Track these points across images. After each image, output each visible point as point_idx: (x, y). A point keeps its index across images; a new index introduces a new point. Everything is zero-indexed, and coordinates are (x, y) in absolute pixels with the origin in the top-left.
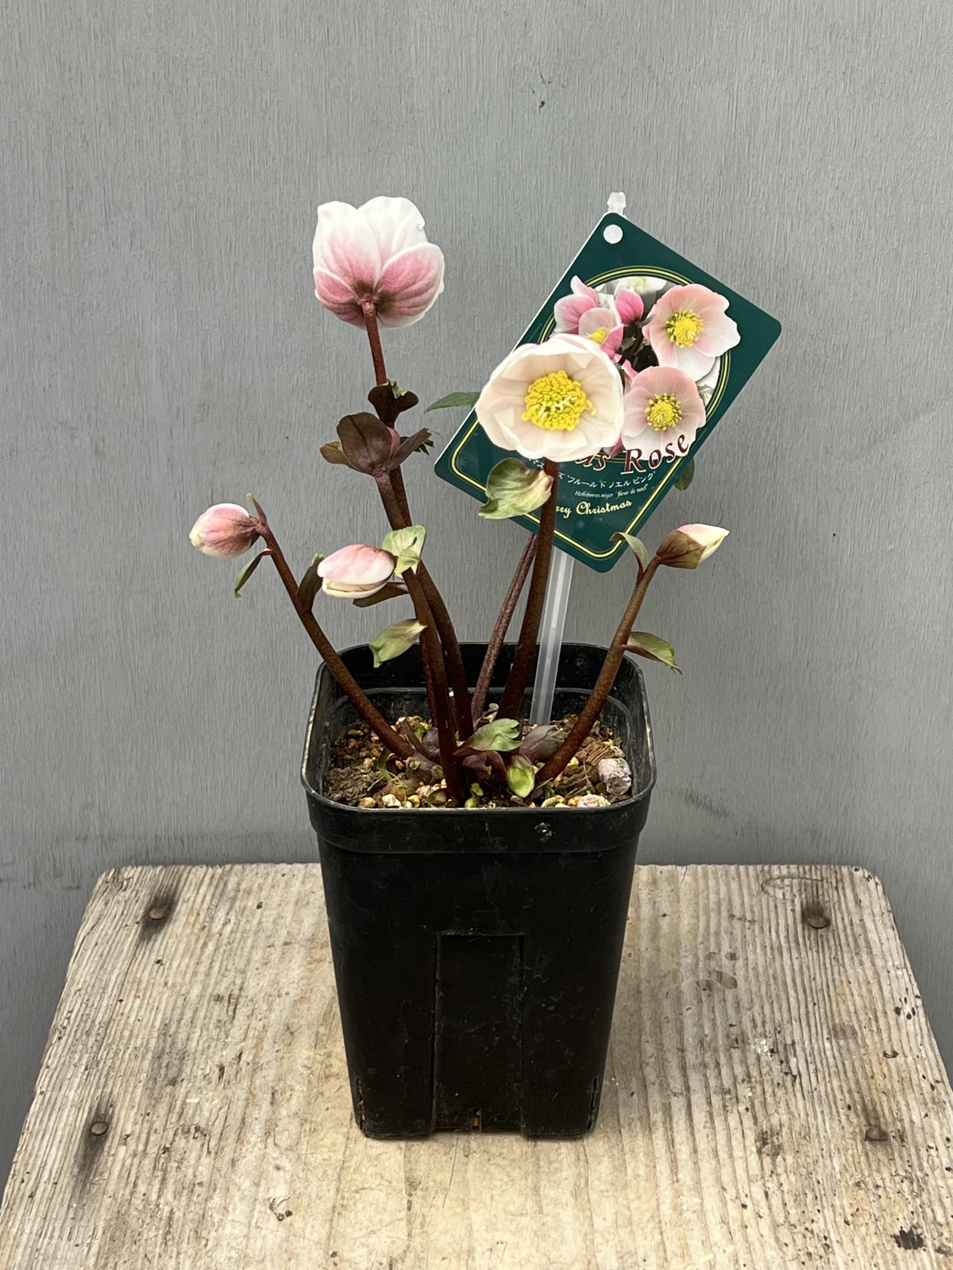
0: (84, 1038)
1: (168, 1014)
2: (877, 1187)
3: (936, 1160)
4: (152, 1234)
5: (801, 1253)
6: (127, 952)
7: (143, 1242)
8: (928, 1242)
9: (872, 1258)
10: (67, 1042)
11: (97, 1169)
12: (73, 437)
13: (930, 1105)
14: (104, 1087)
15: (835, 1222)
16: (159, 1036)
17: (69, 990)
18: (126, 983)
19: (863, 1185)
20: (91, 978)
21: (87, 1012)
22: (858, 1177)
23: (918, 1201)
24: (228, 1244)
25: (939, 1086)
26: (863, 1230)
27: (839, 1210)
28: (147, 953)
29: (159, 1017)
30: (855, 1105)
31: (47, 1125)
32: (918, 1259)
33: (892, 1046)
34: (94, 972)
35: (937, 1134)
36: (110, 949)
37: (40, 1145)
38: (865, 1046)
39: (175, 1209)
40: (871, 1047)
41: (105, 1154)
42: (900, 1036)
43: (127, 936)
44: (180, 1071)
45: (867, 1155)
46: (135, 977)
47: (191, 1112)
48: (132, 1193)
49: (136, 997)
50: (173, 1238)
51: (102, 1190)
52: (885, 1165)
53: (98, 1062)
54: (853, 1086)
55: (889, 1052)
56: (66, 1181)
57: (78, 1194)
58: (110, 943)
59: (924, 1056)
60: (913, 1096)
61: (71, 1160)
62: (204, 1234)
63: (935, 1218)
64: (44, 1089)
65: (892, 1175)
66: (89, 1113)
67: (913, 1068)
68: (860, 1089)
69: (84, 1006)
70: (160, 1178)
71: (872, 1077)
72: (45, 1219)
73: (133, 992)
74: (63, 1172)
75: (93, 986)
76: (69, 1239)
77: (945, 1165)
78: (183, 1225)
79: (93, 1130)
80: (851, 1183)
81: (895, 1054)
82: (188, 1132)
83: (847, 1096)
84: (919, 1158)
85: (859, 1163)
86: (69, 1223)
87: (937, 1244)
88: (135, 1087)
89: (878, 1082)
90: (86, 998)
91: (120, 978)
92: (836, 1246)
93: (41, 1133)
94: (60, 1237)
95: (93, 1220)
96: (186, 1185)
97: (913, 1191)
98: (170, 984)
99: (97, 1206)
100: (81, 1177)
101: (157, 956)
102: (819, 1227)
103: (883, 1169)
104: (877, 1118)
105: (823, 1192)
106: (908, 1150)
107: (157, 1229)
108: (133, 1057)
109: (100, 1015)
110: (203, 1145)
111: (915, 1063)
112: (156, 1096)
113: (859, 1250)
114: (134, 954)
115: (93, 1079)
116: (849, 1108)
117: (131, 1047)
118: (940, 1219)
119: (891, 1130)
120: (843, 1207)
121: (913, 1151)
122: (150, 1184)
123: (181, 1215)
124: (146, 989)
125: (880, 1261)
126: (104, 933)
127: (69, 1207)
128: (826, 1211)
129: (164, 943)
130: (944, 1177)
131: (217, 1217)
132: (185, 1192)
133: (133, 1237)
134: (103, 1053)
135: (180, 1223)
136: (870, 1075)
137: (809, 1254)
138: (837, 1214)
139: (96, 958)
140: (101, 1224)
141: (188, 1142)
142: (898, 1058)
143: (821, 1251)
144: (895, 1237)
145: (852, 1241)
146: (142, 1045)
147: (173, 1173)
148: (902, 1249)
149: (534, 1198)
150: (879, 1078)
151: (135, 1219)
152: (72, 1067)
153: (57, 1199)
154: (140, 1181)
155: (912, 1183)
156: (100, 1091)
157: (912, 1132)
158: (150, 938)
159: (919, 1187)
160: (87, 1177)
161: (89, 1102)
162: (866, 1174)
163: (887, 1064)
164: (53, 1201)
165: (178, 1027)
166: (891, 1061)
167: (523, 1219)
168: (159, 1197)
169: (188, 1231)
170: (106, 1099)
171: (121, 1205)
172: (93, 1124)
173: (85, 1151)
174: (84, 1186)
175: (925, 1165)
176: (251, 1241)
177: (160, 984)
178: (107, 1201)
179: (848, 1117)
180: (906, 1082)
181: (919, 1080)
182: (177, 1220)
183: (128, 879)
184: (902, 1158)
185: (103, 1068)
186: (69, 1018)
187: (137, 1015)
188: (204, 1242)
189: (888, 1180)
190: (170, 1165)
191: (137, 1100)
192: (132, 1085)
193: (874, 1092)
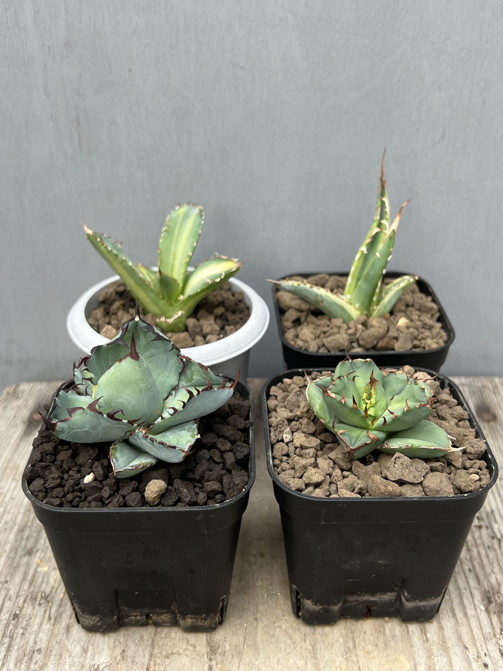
6: (14, 445)
18: (8, 469)
28: (27, 445)
43: (15, 432)
47: (40, 580)
70: (6, 646)
82: (36, 599)
96: (27, 652)
110: (45, 612)
112: (15, 564)
114: (18, 446)
132: (25, 659)
141: (34, 608)
146: (11, 519)
147: (18, 640)
158: (31, 434)
183: (23, 392)
190: (16, 631)
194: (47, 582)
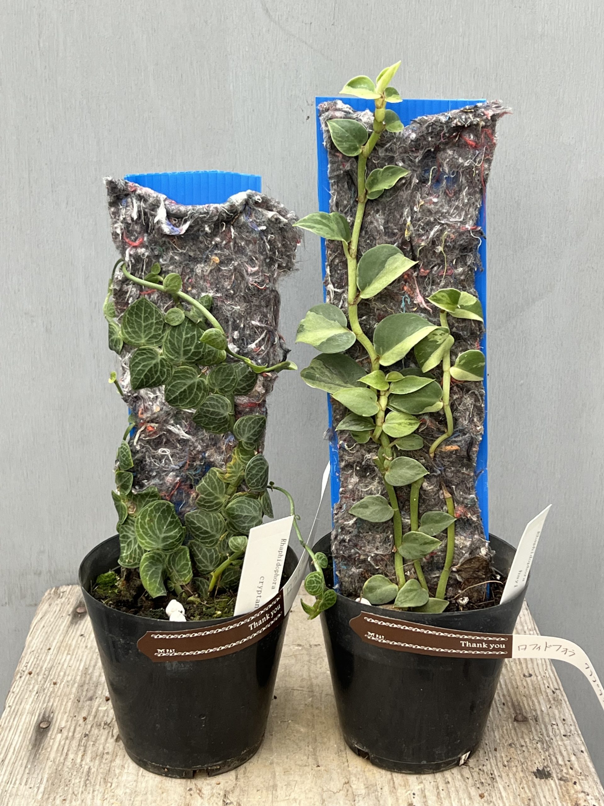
0: (36, 677)
1: (88, 663)
2: (522, 746)
3: (557, 731)
4: (77, 781)
5: (477, 782)
6: (63, 630)
7: (72, 785)
8: (554, 775)
9: (520, 784)
10: (25, 679)
11: (43, 746)
12: (32, 322)
13: (552, 702)
14: (48, 702)
15: (497, 765)
16: (82, 676)
17: (27, 651)
18: (61, 648)
19: (513, 745)
20: (40, 644)
21: (38, 662)
22: (510, 741)
23: (547, 753)
24: (124, 785)
25: (558, 692)
26: (514, 769)
27: (499, 759)
28: (75, 630)
29: (82, 664)
30: (507, 703)
31: (12, 723)
32: (548, 784)
33: (528, 671)
34: (42, 642)
35: (557, 717)
36: (52, 629)
37: (8, 735)
38: (512, 671)
39: (92, 767)
40: (516, 672)
41: (48, 738)
42: (533, 665)
43: (63, 622)
44: (95, 692)
45: (515, 729)
46: (67, 644)
47: (102, 715)
48: (65, 759)
49: (68, 654)
50: (91, 783)
51: (46, 758)
52: (526, 734)
53: (44, 690)
54: (505, 693)
55: (527, 674)
56: (24, 753)
57: (31, 760)
58: (52, 626)
59: (548, 676)
60: (542, 697)
61: (27, 742)
62: (110, 780)
63: (558, 762)
64: (10, 704)
65: (530, 739)
66: (39, 716)
67: (541, 683)
68: (510, 694)
69: (36, 659)
70: (82, 750)
71: (517, 688)
72: (11, 774)
73: (66, 652)
74: (22, 749)
75: (42, 649)
76: (26, 785)
77: (563, 732)
78: (97, 776)
79: (41, 725)
80: (506, 745)
81: (530, 675)
82: (100, 725)
83: (502, 697)
84: (547, 730)
85: (511, 733)
86: (26, 776)
87: (560, 776)
88: (67, 702)
89: (521, 690)
90: (37, 655)
91: (58, 644)
92: (498, 778)
93: (9, 728)
94: (20, 784)
95: (40, 775)
96: (99, 753)
97: (544, 748)
98: (88, 647)
99: (43, 766)
100: (34, 751)
101: (81, 632)
102: (487, 768)
103: (525, 736)
104: (521, 710)
105: (489, 750)
106: (540, 726)
107: (81, 778)
108: (66, 686)
109: (46, 664)
110: (109, 732)
111: (543, 680)
112: (80, 706)
113: (512, 781)
114: (67, 631)
115: (41, 698)
116: (504, 704)
117: (65, 681)
118: (561, 762)
119: (529, 715)
120: (502, 757)
121: (543, 726)
122: (76, 754)
123: (95, 770)
124: (74, 650)
125: (525, 786)
126: (48, 621)
127: (26, 767)
128: (491, 760)
129: (85, 625)
130: (562, 740)
131: (117, 771)
132: (98, 758)
133: (65, 782)
134: (47, 684)
135: (95, 775)
136: (515, 686)
137: (482, 783)
138: (498, 761)
139: (44, 634)
140: (46, 776)
141: (100, 730)
142: (532, 677)
143: (489, 782)
144: (534, 773)
145: (508, 775)
146: (71, 679)
147: (90, 748)
148: (538, 779)
149: (313, 756)
150: (521, 688)
151: (67, 773)
152: (28, 693)
153: (18, 764)
154: (70, 753)
155: (543, 744)
156: (45, 705)
157: (542, 715)
158: (76, 623)
159: (547, 745)
160: (37, 750)
161: (38, 711)
162: (515, 739)
163: (526, 681)
164: (16, 765)
165: (94, 669)
166: (528, 679)
167: (306, 768)
168: (82, 760)
169: (99, 778)
170: (49, 709)
171: (58, 765)
172: (41, 722)
173: (36, 736)
174: (35, 755)
175: (551, 734)
176: (139, 784)
177: (82, 647)
178: (50, 763)
179: (503, 709)
180: (537, 689)
181: (545, 688)
182: (93, 773)
183: (63, 592)
184: (536, 730)
185: (47, 692)
186: (26, 666)
187: (68, 664)
188: (109, 785)
189: (528, 742)
190: (89, 743)
191: (68, 709)
192: (65, 700)
193: (518, 696)
194: (108, 716)
